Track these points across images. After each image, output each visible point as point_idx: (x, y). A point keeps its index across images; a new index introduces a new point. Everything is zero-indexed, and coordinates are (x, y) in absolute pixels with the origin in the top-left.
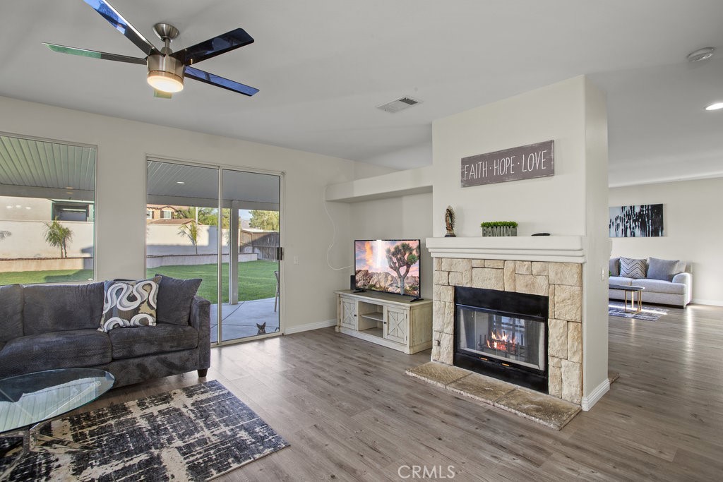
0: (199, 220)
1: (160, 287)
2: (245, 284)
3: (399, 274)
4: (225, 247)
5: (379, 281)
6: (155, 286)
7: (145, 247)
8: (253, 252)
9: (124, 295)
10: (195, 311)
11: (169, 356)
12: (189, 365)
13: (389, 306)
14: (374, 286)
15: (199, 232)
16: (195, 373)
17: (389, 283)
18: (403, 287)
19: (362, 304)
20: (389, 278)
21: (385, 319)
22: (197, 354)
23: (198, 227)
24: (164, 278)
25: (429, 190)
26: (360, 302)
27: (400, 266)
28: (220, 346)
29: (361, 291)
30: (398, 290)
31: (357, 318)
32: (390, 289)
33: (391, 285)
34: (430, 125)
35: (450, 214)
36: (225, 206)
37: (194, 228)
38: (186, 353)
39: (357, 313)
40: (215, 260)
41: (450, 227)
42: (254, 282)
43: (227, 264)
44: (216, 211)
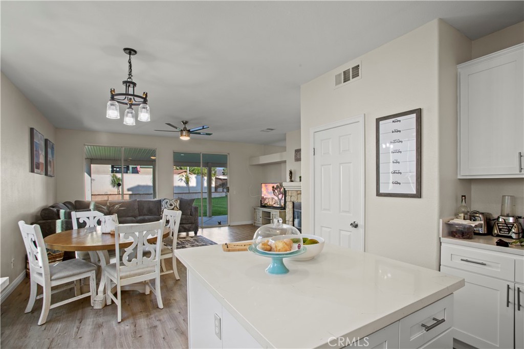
0: (189, 170)
1: (180, 202)
2: (217, 208)
3: (278, 198)
4: (205, 188)
5: (269, 202)
6: (178, 201)
7: (173, 187)
8: (223, 191)
9: (168, 204)
10: (193, 210)
11: (184, 225)
12: (191, 229)
13: (273, 212)
14: (267, 204)
15: (190, 179)
16: (193, 232)
17: (274, 202)
18: (280, 204)
19: (264, 212)
20: (274, 200)
21: (271, 218)
22: (194, 226)
23: (190, 176)
24: (181, 198)
25: (285, 162)
26: (263, 211)
27: (279, 194)
28: (202, 228)
29: (264, 206)
30: (278, 206)
31: (261, 218)
32: (274, 205)
33: (275, 203)
34: (286, 134)
35: (291, 173)
36: (204, 166)
37: (188, 177)
38: (190, 225)
39: (261, 216)
40: (200, 196)
41: (291, 177)
42: (222, 207)
43: (206, 198)
44: (199, 168)
